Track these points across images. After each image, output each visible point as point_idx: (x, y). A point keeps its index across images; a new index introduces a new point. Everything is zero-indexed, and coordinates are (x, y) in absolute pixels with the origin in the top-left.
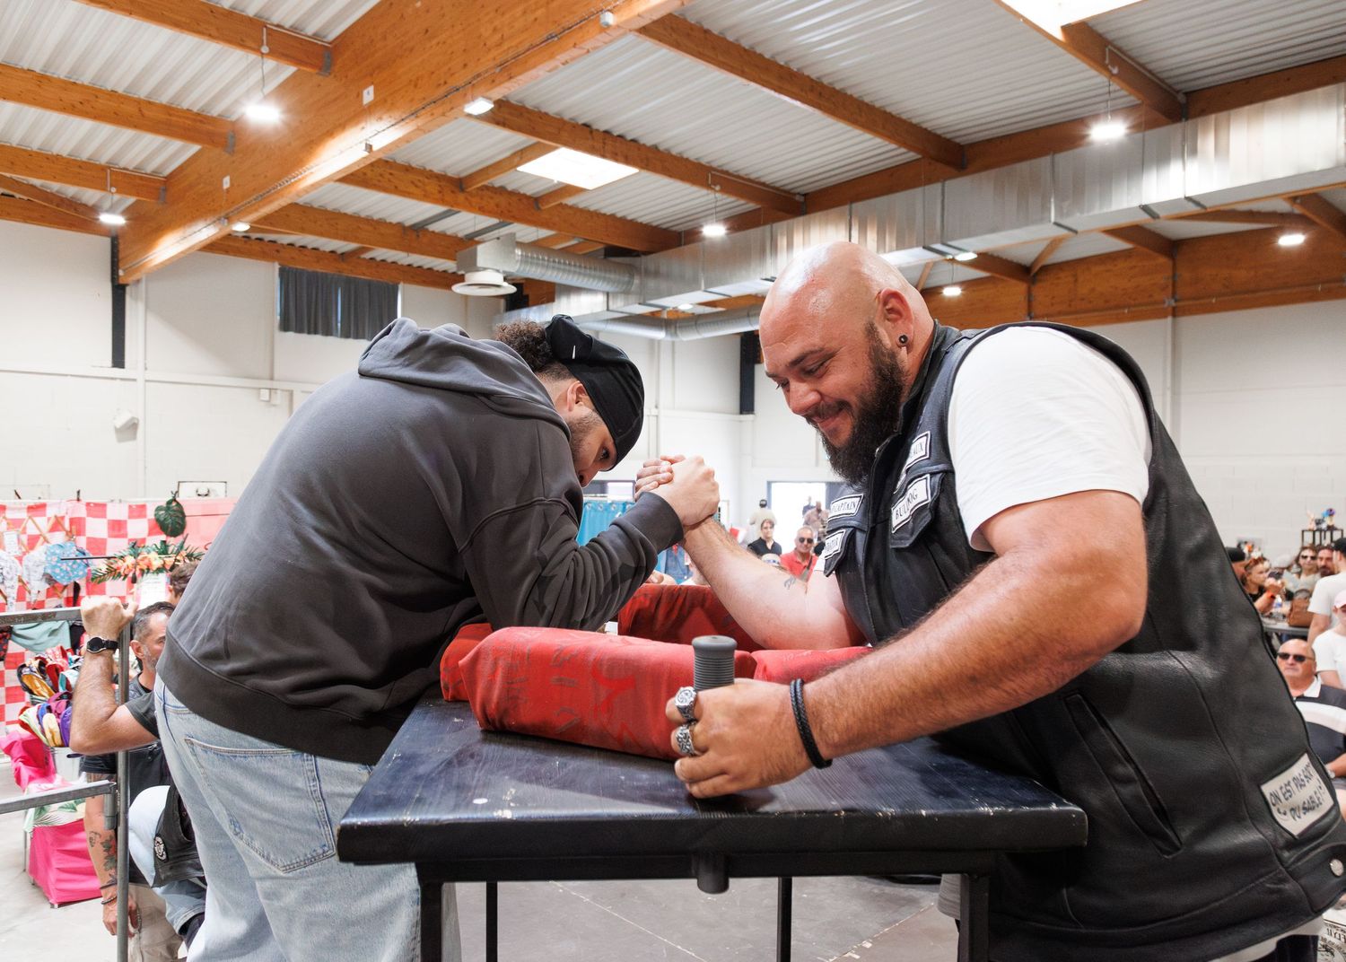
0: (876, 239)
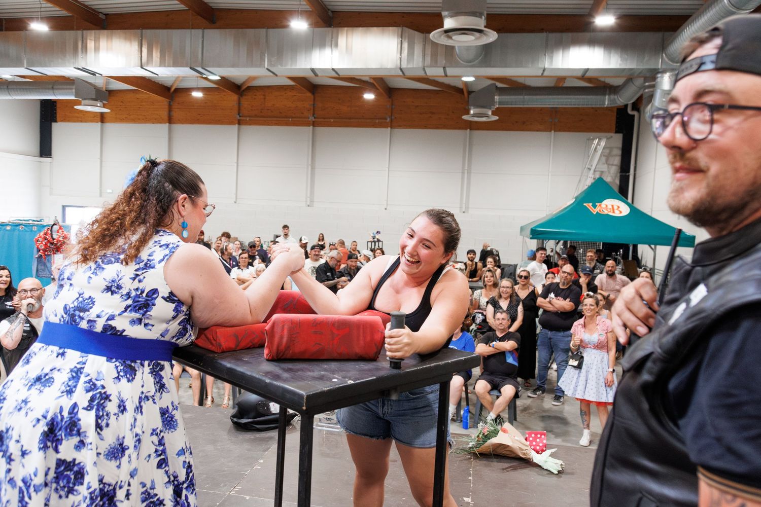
0: (159, 56)
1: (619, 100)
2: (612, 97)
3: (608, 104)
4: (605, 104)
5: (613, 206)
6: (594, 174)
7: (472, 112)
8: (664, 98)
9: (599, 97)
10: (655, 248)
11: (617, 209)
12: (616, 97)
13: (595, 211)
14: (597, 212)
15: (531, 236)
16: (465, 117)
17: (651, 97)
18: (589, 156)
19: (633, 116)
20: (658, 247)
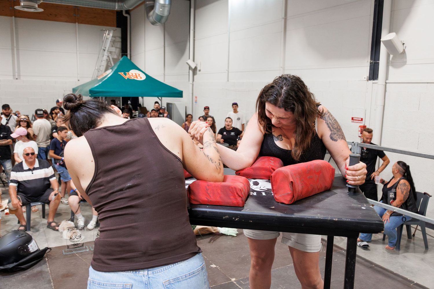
1: (124, 6)
2: (120, 4)
3: (118, 8)
4: (116, 8)
5: (136, 74)
6: (107, 53)
7: (22, 4)
8: (161, 9)
9: (111, 4)
10: (161, 99)
11: (139, 76)
12: (122, 4)
13: (126, 77)
14: (128, 78)
15: (90, 95)
16: (17, 7)
17: (152, 7)
18: (103, 42)
19: (127, 17)
20: (163, 98)
